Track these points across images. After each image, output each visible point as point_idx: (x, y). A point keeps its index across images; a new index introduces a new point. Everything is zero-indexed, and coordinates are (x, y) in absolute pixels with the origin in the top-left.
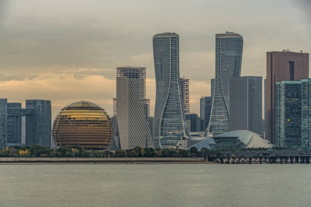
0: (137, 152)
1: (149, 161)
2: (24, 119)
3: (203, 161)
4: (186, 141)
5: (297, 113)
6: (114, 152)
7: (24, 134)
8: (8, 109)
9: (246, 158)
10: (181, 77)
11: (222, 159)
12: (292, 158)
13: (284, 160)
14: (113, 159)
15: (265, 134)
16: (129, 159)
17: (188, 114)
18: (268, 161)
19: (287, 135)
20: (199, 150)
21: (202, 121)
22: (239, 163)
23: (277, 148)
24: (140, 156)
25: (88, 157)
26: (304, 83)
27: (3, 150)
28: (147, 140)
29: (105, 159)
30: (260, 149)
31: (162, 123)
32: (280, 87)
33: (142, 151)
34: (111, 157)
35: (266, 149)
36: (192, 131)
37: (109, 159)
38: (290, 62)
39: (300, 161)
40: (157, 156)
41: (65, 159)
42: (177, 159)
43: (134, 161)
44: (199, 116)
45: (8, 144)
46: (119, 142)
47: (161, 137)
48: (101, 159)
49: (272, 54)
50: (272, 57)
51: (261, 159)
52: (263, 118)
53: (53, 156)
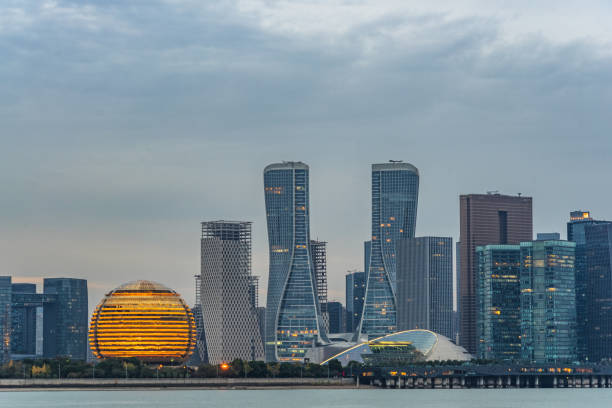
0: (236, 369)
1: (256, 385)
2: (40, 312)
3: (351, 384)
4: (322, 348)
5: (514, 301)
6: (196, 368)
7: (40, 338)
8: (13, 295)
9: (425, 380)
10: (312, 238)
11: (383, 381)
12: (504, 378)
13: (491, 382)
14: (195, 381)
15: (457, 337)
16: (223, 381)
17: (325, 301)
18: (463, 383)
19: (496, 338)
20: (344, 365)
21: (349, 314)
22: (414, 387)
23: (479, 362)
24: (242, 375)
25: (151, 377)
26: (524, 249)
27: (4, 367)
28: (253, 348)
29: (180, 381)
30: (449, 362)
31: (280, 317)
32: (483, 255)
33: (245, 366)
34: (192, 377)
35: (460, 363)
36: (331, 332)
37: (188, 381)
38: (500, 212)
39: (518, 383)
40: (271, 376)
41: (112, 382)
42: (306, 380)
43: (232, 385)
44: (344, 305)
45: (14, 356)
46: (206, 352)
47: (279, 343)
48: (173, 382)
49: (468, 199)
50: (468, 204)
51: (451, 381)
52: (455, 308)
53: (90, 377)
